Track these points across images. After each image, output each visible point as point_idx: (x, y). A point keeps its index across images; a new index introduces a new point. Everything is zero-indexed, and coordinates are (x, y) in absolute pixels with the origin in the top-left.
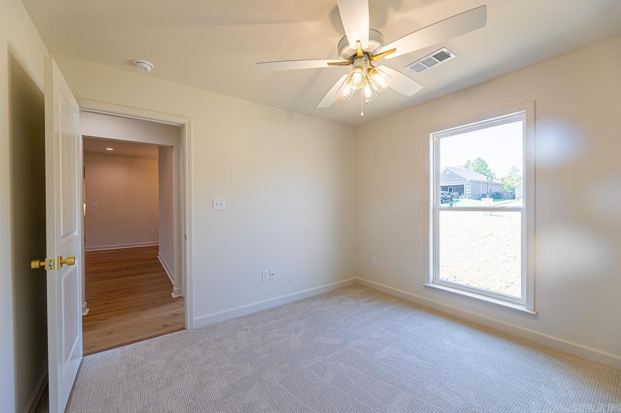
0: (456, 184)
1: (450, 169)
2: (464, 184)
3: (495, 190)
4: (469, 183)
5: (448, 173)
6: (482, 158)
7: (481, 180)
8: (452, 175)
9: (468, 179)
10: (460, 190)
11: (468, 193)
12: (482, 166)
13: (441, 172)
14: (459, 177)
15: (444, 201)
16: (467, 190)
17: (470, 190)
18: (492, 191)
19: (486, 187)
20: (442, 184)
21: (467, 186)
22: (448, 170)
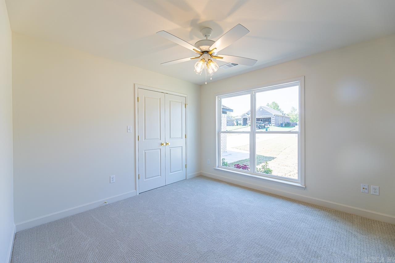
0: (266, 117)
1: (263, 108)
2: (271, 117)
3: (287, 121)
4: (274, 117)
5: (261, 110)
6: (275, 102)
7: (280, 115)
8: (264, 112)
9: (274, 114)
10: (268, 120)
11: (273, 122)
12: (276, 106)
13: (257, 110)
14: (268, 112)
15: (261, 128)
16: (273, 121)
17: (274, 120)
18: (285, 122)
19: (282, 119)
20: (257, 117)
21: (273, 119)
22: (261, 108)
